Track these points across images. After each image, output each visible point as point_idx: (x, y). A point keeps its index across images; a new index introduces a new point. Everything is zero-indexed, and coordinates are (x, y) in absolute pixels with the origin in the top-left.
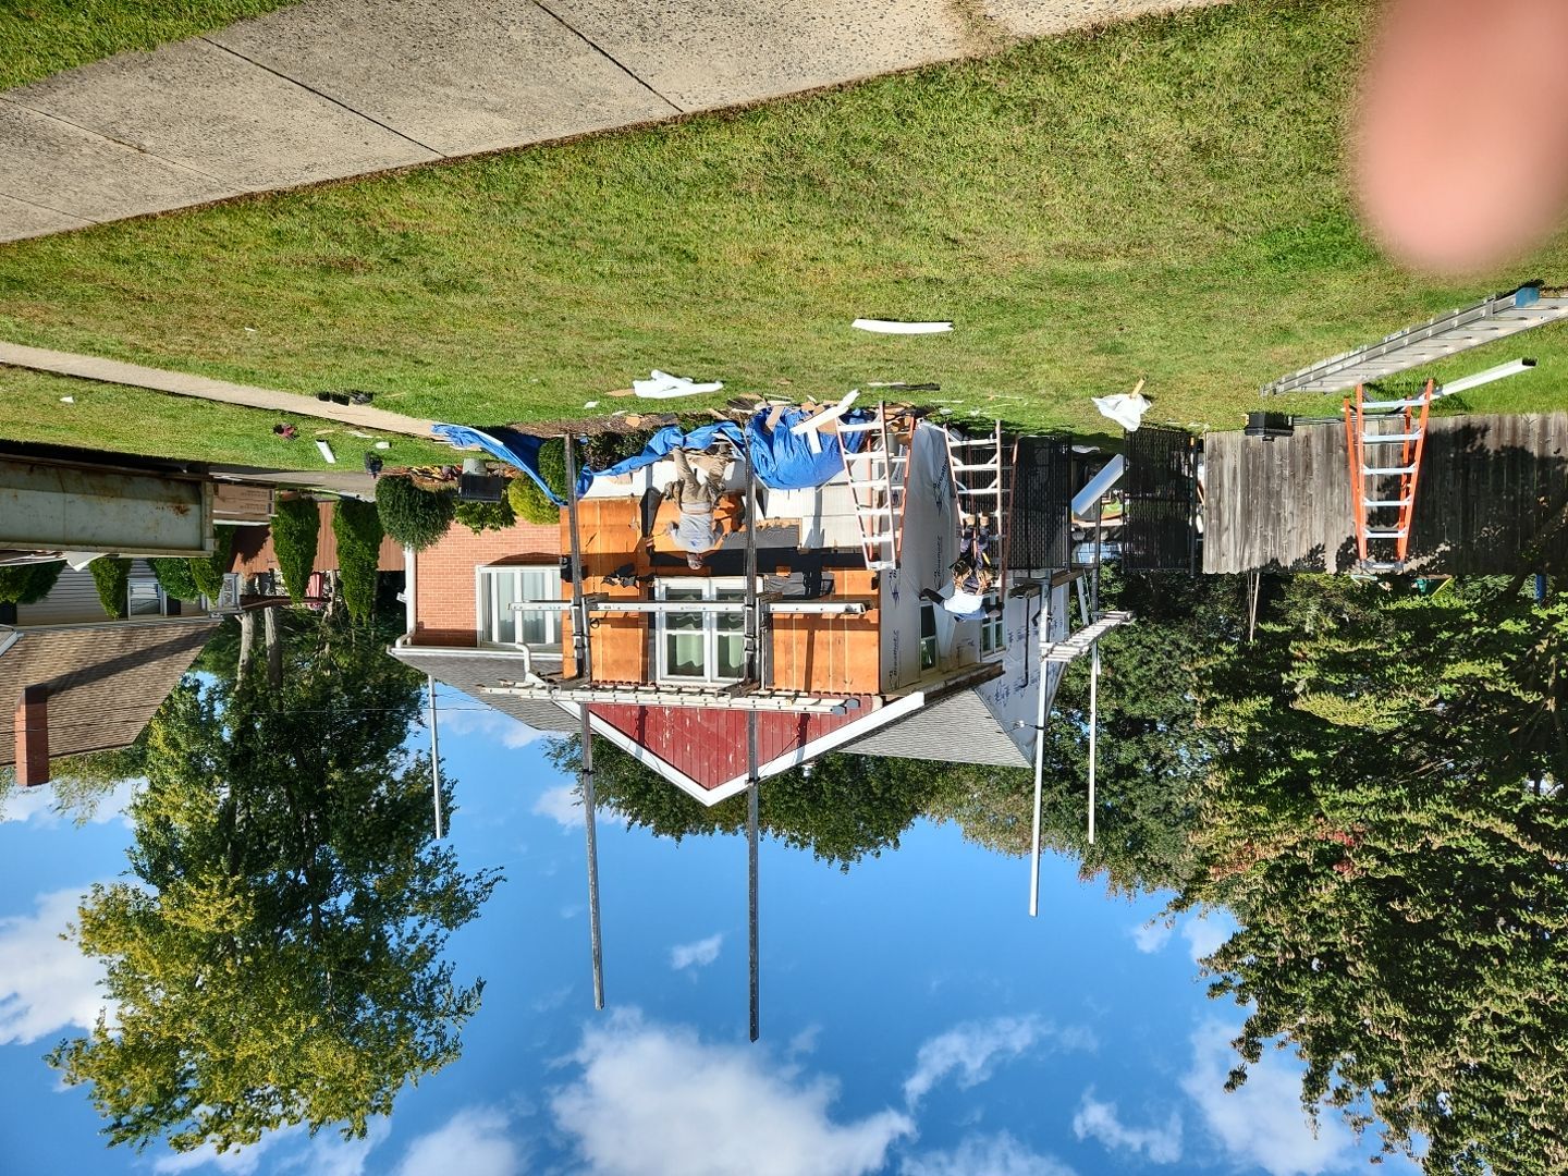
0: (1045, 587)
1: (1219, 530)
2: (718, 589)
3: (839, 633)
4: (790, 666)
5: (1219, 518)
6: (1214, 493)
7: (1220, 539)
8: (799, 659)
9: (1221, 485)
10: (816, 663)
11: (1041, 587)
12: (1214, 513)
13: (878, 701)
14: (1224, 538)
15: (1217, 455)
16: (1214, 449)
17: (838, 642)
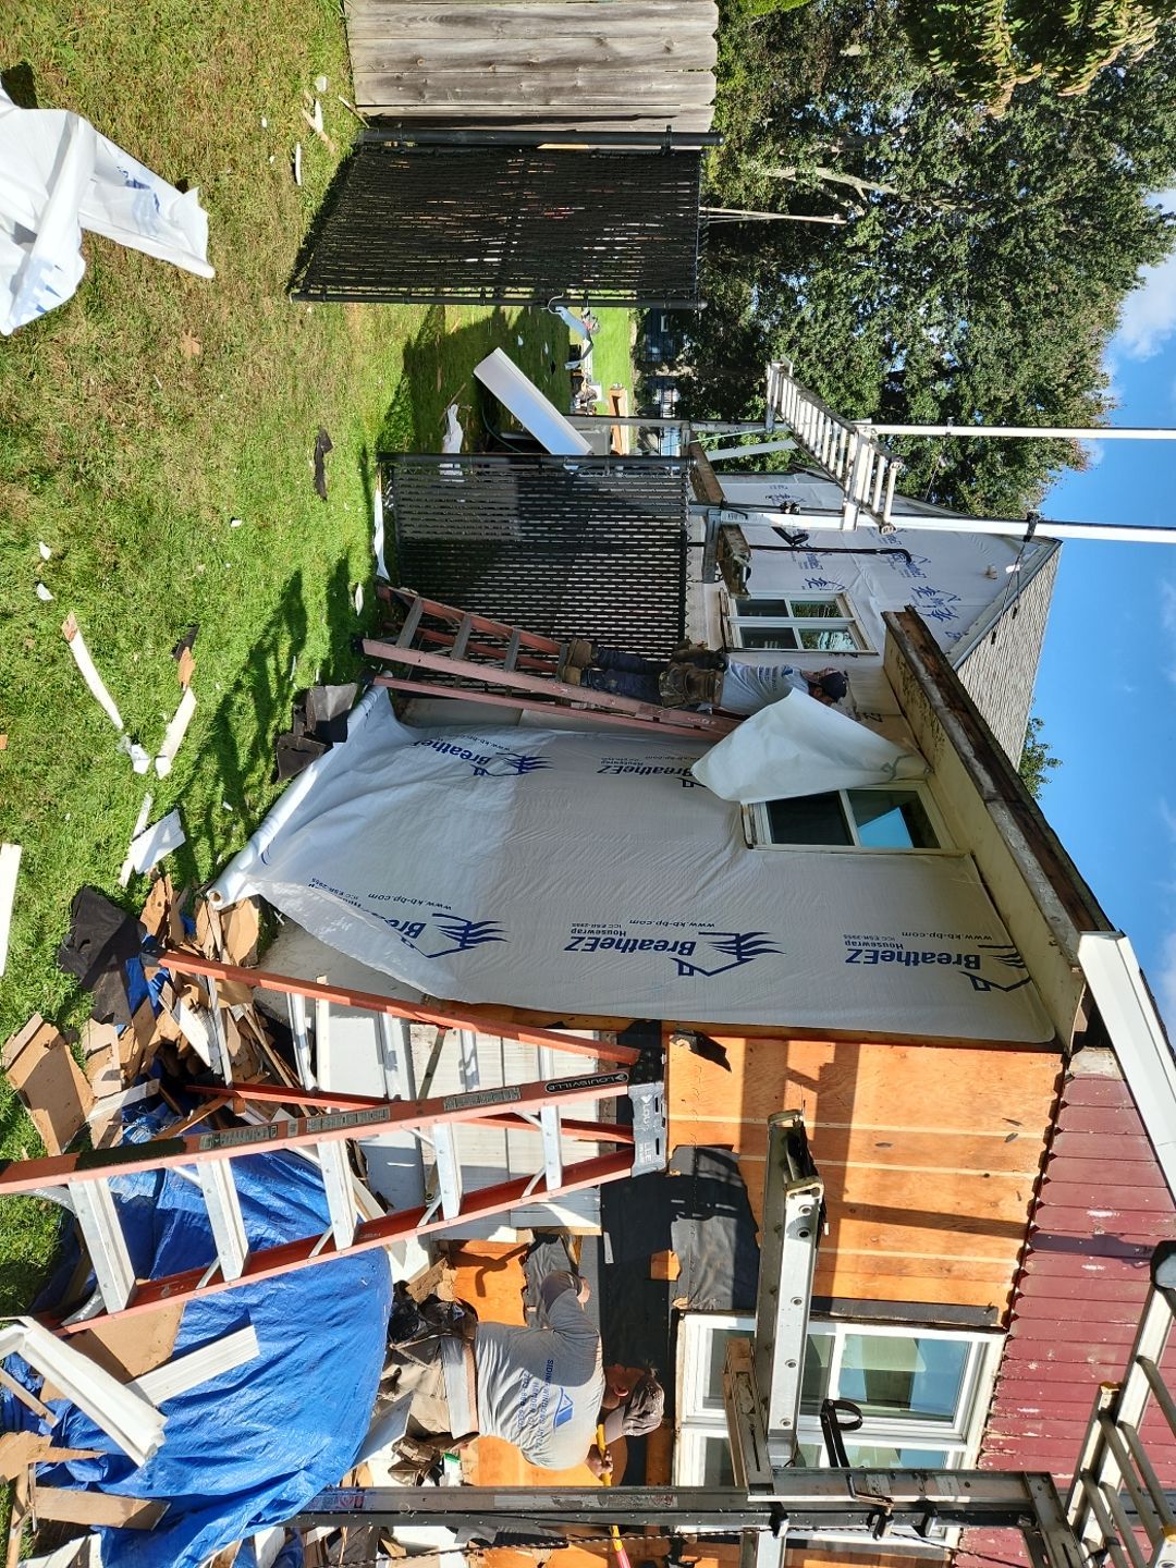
0: (726, 517)
1: (603, 64)
2: (708, 1403)
3: (855, 1143)
4: (944, 1269)
5: (573, 63)
6: (510, 78)
7: (627, 62)
8: (927, 1245)
9: (488, 62)
10: (943, 1203)
11: (723, 527)
12: (559, 77)
13: (1089, 1062)
14: (623, 48)
15: (408, 72)
16: (397, 81)
17: (882, 1147)
